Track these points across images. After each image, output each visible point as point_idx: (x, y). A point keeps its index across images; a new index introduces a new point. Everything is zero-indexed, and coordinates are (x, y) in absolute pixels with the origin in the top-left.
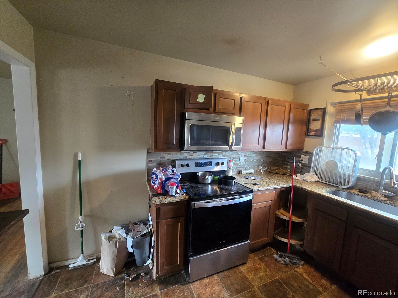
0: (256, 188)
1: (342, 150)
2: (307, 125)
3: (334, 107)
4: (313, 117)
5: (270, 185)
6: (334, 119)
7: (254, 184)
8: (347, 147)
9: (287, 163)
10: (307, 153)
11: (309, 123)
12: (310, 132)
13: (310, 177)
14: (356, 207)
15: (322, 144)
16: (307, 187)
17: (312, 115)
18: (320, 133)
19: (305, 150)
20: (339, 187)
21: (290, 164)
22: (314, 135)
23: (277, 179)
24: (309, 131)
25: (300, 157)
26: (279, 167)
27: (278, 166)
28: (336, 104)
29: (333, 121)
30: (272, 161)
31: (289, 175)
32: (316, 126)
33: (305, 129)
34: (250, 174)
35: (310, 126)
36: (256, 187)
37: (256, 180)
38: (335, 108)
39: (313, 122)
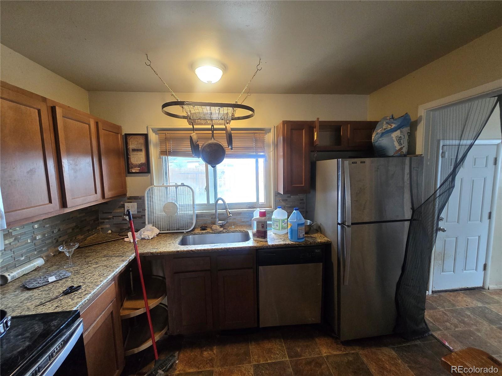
0: (79, 300)
1: (176, 188)
2: (125, 158)
3: (156, 134)
4: (131, 146)
5: (101, 275)
6: (159, 150)
7: (66, 293)
8: (182, 184)
9: (103, 221)
10: (132, 199)
11: (128, 154)
12: (132, 168)
13: (149, 231)
14: (217, 250)
15: (152, 184)
16: (157, 249)
17: (130, 143)
18: (146, 169)
19: (129, 194)
20: (183, 232)
21: (107, 220)
22: (138, 171)
23: (105, 256)
24: (130, 166)
25: (123, 206)
26: (90, 232)
27: (88, 230)
28: (158, 131)
29: (158, 153)
30: (75, 226)
31: (116, 240)
32: (138, 158)
33: (123, 163)
34: (36, 273)
35: (130, 160)
36: (78, 298)
37: (64, 280)
38: (157, 136)
39: (133, 153)
